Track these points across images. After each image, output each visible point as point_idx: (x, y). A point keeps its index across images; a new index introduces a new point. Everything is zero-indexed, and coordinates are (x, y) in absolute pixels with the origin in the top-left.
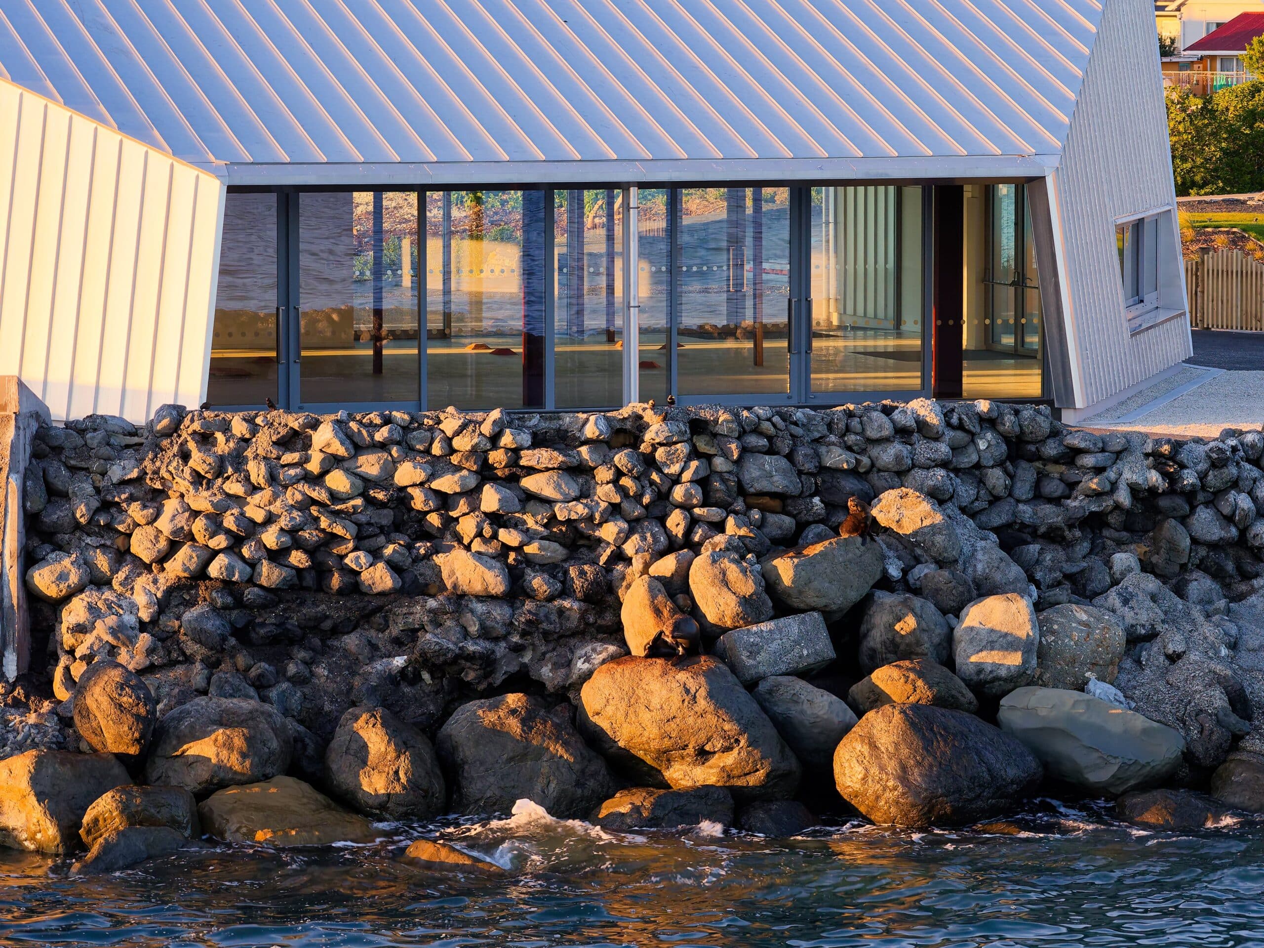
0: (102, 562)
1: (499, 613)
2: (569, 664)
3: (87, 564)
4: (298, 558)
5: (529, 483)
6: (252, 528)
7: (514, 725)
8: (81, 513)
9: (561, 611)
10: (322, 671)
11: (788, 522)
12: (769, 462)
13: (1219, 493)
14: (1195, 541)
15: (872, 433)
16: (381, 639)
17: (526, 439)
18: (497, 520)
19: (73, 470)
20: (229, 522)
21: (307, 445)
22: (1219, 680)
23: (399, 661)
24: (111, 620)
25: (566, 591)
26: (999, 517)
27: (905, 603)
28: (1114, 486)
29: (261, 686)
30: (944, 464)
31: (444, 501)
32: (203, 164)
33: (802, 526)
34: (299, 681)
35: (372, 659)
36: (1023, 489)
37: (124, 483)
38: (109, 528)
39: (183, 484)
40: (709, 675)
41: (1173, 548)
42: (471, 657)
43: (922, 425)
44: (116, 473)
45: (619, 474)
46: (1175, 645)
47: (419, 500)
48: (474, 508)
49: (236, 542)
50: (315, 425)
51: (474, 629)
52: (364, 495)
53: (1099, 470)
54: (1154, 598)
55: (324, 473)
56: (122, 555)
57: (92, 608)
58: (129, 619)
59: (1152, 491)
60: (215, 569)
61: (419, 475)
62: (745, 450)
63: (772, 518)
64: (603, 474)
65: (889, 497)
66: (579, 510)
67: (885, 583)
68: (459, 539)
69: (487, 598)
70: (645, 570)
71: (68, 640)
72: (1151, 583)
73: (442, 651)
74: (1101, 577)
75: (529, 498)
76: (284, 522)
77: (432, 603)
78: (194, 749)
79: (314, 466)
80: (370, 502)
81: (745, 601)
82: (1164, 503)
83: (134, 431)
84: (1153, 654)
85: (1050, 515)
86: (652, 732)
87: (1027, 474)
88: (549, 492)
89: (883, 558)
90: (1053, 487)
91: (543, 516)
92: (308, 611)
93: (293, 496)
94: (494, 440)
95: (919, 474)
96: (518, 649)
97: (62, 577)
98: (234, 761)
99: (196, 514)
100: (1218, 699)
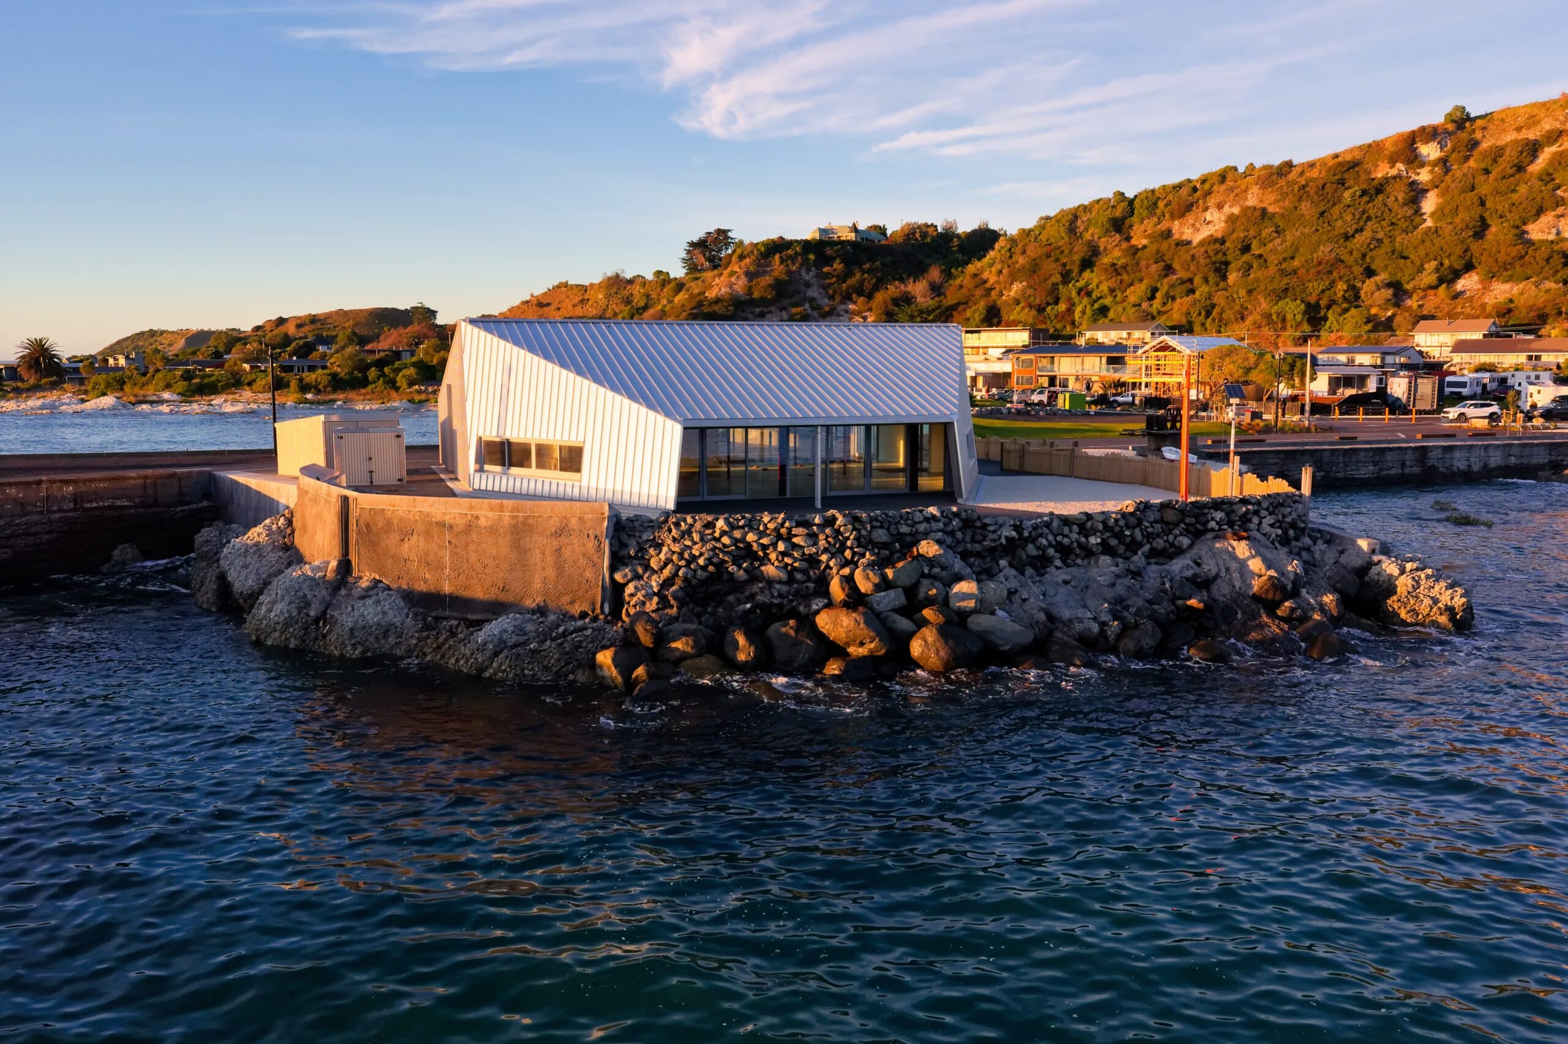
0: (640, 570)
1: (785, 588)
2: (809, 606)
3: (634, 571)
4: (711, 568)
5: (795, 540)
6: (694, 558)
7: (792, 633)
8: (632, 553)
9: (807, 587)
10: (720, 610)
11: (887, 552)
12: (881, 531)
13: (1036, 538)
14: (1028, 556)
15: (916, 520)
16: (742, 596)
17: (794, 524)
18: (784, 554)
19: (629, 536)
20: (686, 556)
21: (714, 526)
22: (1043, 609)
23: (748, 606)
24: (643, 592)
25: (809, 580)
26: (959, 549)
27: (932, 584)
28: (1000, 537)
29: (698, 616)
30: (941, 531)
31: (764, 547)
32: (675, 419)
33: (892, 554)
34: (712, 614)
35: (738, 605)
36: (968, 539)
37: (648, 541)
38: (643, 557)
39: (669, 541)
40: (864, 614)
41: (1020, 558)
42: (775, 605)
43: (934, 516)
44: (645, 537)
45: (827, 537)
46: (1025, 596)
47: (755, 547)
48: (775, 549)
49: (688, 564)
50: (717, 519)
51: (776, 594)
52: (735, 545)
53: (994, 532)
54: (1015, 577)
55: (721, 536)
56: (647, 567)
57: (636, 587)
58: (650, 591)
59: (1013, 538)
60: (681, 573)
61: (755, 538)
62: (873, 527)
63: (882, 551)
64: (822, 537)
65: (924, 543)
66: (814, 550)
67: (923, 575)
68: (770, 560)
69: (780, 582)
70: (838, 573)
71: (627, 598)
72: (1014, 572)
73: (765, 603)
74: (996, 570)
75: (795, 546)
76: (706, 556)
77: (760, 585)
78: (674, 645)
79: (717, 535)
80: (738, 548)
81: (875, 585)
82: (1018, 543)
83: (651, 521)
84: (1016, 598)
85: (978, 547)
86: (843, 635)
87: (969, 533)
88: (802, 543)
89: (922, 566)
90: (979, 538)
91: (800, 553)
92: (715, 588)
93: (709, 546)
94: (782, 525)
95: (933, 534)
96: (791, 601)
97: (625, 576)
98: (689, 650)
99: (674, 552)
100: (1042, 617)
